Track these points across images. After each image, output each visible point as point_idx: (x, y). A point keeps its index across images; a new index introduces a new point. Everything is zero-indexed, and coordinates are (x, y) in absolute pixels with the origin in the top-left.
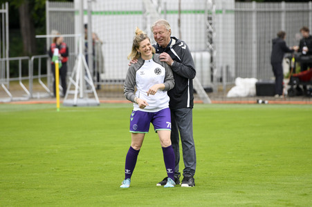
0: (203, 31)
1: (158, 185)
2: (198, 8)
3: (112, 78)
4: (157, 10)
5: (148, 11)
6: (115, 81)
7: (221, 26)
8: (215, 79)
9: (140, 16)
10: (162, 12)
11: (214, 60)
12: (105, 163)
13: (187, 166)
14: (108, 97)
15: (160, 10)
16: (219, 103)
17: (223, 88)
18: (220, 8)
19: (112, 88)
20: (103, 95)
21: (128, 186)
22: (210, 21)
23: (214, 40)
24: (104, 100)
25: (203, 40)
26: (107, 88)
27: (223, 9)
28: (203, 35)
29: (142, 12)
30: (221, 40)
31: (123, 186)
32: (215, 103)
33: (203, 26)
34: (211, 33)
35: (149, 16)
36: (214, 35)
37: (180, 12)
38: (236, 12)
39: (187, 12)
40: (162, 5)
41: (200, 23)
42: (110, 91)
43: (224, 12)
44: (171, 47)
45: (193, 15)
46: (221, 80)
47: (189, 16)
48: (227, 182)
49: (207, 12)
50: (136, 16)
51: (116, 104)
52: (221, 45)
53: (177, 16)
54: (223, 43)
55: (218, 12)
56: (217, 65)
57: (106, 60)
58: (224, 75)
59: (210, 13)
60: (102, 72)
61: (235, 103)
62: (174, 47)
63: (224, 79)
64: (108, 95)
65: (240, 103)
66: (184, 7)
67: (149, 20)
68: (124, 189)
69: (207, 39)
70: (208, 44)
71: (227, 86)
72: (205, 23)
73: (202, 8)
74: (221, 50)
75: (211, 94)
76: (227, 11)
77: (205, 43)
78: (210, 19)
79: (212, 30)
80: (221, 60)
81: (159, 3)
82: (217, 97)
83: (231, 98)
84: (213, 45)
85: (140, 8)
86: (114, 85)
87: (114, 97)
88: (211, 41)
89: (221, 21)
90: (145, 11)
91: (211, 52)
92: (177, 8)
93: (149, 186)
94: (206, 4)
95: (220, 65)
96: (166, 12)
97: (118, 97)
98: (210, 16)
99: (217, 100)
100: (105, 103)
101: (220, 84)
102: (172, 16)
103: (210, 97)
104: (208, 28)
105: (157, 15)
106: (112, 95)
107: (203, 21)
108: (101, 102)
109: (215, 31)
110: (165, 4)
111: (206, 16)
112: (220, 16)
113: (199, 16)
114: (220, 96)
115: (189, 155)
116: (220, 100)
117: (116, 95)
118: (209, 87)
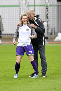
0: (44, 13)
1: (29, 77)
2: (42, 4)
3: (6, 33)
4: (25, 5)
5: (21, 5)
6: (8, 34)
7: (52, 11)
8: (49, 33)
9: (18, 7)
10: (27, 6)
11: (49, 25)
12: (7, 68)
13: (43, 69)
14: (5, 41)
15: (26, 5)
16: (51, 43)
17: (53, 37)
18: (51, 4)
19: (6, 37)
20: (3, 40)
21: (17, 77)
22: (47, 10)
23: (49, 17)
24: (4, 42)
25: (44, 17)
26: (4, 37)
27: (52, 4)
28: (44, 15)
29: (19, 6)
30: (52, 17)
31: (15, 77)
32: (50, 43)
33: (44, 11)
34: (47, 14)
35: (22, 8)
36: (49, 15)
37: (35, 6)
38: (58, 6)
39: (37, 6)
40: (27, 3)
41: (43, 10)
42: (5, 39)
43: (53, 6)
44: (35, 21)
45: (40, 7)
46: (52, 34)
47: (38, 7)
48: (58, 75)
49: (46, 6)
50: (16, 7)
51: (8, 44)
52: (52, 19)
53: (33, 7)
54: (53, 18)
55: (51, 6)
56: (50, 28)
57: (4, 26)
58: (53, 32)
59: (47, 6)
60: (2, 31)
61: (58, 43)
62: (36, 21)
63: (53, 33)
64: (5, 40)
65: (60, 43)
66: (36, 4)
67: (22, 9)
68: (16, 78)
69: (46, 17)
70: (46, 19)
71: (54, 36)
72: (45, 10)
73: (44, 4)
74: (52, 21)
75: (48, 40)
76: (54, 5)
77: (45, 18)
78: (47, 8)
79: (48, 13)
80: (52, 25)
81: (26, 2)
82: (51, 41)
83: (56, 41)
84: (48, 19)
85: (18, 4)
86: (7, 36)
87: (7, 41)
88: (47, 18)
89: (52, 9)
90: (20, 5)
91: (48, 22)
92: (33, 4)
93: (26, 77)
94: (45, 2)
95: (52, 27)
96: (29, 6)
97: (9, 41)
98: (47, 7)
99: (50, 42)
100: (4, 43)
101: (51, 35)
102: (31, 7)
103: (47, 41)
104: (46, 12)
105: (25, 7)
106: (6, 40)
107: (44, 9)
108: (2, 43)
109: (49, 13)
110: (28, 2)
111: (46, 7)
112: (52, 7)
113: (42, 7)
114: (52, 40)
115: (44, 64)
116: (51, 42)
117: (8, 40)
118: (47, 37)
